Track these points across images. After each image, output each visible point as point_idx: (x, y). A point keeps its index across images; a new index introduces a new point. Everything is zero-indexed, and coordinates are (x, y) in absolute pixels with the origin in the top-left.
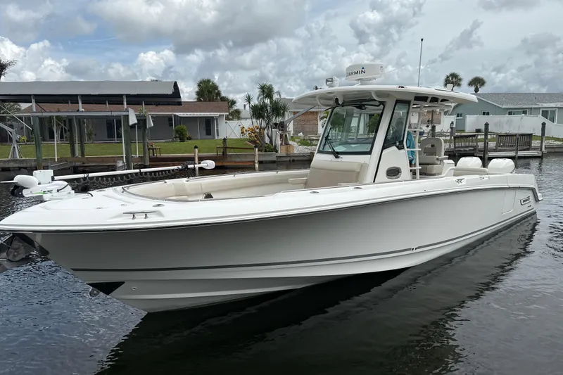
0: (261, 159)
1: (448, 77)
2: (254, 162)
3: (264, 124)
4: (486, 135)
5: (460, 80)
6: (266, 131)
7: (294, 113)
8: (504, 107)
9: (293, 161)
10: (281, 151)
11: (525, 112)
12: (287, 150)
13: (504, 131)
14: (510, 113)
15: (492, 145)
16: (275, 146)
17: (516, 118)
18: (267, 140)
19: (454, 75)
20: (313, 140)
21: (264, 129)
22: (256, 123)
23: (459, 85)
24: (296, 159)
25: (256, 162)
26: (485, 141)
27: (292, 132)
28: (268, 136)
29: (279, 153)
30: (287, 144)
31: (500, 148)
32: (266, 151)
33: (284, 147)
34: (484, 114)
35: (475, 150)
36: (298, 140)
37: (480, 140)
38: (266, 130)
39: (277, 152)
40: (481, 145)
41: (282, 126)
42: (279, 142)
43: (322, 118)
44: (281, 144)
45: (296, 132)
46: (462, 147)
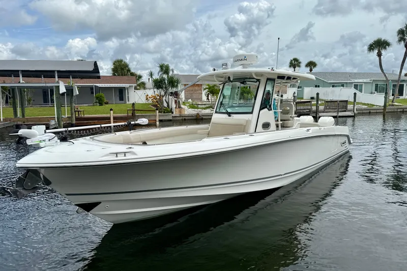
0: (161, 118)
1: (291, 61)
2: (156, 121)
3: (163, 93)
4: (317, 101)
5: (300, 63)
6: (164, 98)
7: (185, 85)
8: (329, 82)
10: (176, 113)
11: (343, 86)
12: (180, 112)
13: (329, 98)
14: (333, 86)
15: (321, 108)
16: (171, 109)
17: (337, 90)
18: (165, 105)
19: (296, 60)
20: (199, 104)
21: (163, 97)
22: (157, 92)
23: (299, 66)
24: (186, 118)
25: (157, 120)
26: (317, 105)
27: (184, 99)
28: (166, 101)
29: (174, 114)
30: (180, 107)
31: (326, 110)
32: (164, 113)
33: (178, 110)
34: (316, 86)
35: (310, 111)
36: (188, 105)
37: (313, 105)
38: (164, 97)
39: (173, 113)
40: (314, 108)
41: (176, 94)
42: (174, 106)
43: (205, 89)
44: (176, 108)
45: (187, 98)
46: (301, 110)
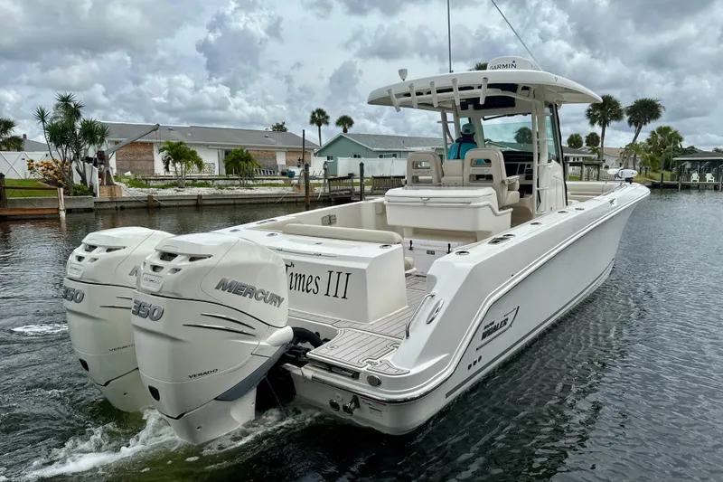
0: (70, 206)
1: (314, 113)
2: (58, 209)
3: (70, 154)
4: (362, 180)
5: (327, 117)
6: (74, 165)
7: (117, 143)
8: (375, 149)
9: (122, 208)
10: (102, 194)
11: (395, 156)
12: (111, 193)
13: (378, 174)
14: (381, 157)
15: (368, 189)
16: (92, 187)
17: (387, 162)
18: (77, 179)
19: (320, 112)
20: (150, 180)
21: (71, 162)
22: (57, 155)
23: (327, 123)
24: (126, 205)
25: (61, 208)
26: (362, 185)
27: (115, 171)
28: (78, 170)
29: (99, 197)
30: (110, 184)
31: (375, 192)
32: (76, 194)
33: (106, 189)
34: (355, 156)
35: (351, 193)
36: (126, 180)
37: (357, 184)
38: (74, 163)
39: (95, 195)
40: (357, 189)
41: (102, 158)
42: (97, 181)
43: (161, 150)
44: (100, 185)
45: (121, 169)
46: (336, 191)
